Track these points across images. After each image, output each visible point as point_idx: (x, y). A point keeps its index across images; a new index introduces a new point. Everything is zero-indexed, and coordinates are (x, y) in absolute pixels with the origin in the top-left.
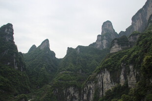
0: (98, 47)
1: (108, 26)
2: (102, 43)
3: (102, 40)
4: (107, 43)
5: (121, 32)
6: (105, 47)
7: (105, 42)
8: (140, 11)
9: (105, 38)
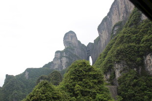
0: (56, 67)
1: (70, 39)
2: (61, 61)
3: (61, 58)
4: (67, 62)
5: (90, 43)
6: (64, 68)
7: (64, 60)
8: (105, 19)
9: (65, 55)
